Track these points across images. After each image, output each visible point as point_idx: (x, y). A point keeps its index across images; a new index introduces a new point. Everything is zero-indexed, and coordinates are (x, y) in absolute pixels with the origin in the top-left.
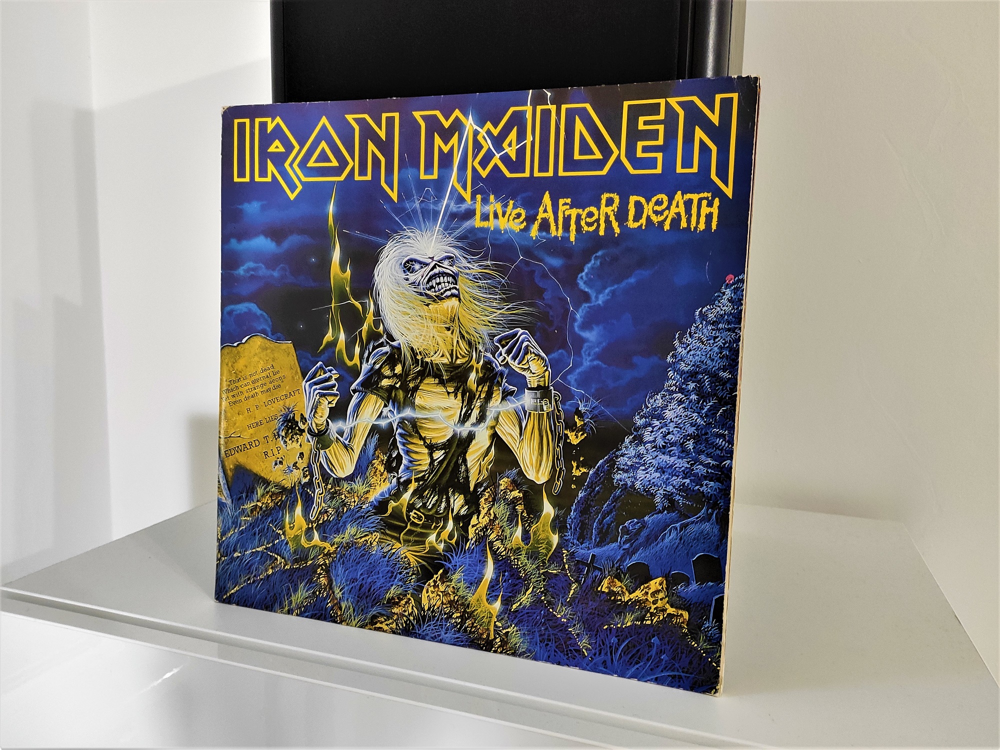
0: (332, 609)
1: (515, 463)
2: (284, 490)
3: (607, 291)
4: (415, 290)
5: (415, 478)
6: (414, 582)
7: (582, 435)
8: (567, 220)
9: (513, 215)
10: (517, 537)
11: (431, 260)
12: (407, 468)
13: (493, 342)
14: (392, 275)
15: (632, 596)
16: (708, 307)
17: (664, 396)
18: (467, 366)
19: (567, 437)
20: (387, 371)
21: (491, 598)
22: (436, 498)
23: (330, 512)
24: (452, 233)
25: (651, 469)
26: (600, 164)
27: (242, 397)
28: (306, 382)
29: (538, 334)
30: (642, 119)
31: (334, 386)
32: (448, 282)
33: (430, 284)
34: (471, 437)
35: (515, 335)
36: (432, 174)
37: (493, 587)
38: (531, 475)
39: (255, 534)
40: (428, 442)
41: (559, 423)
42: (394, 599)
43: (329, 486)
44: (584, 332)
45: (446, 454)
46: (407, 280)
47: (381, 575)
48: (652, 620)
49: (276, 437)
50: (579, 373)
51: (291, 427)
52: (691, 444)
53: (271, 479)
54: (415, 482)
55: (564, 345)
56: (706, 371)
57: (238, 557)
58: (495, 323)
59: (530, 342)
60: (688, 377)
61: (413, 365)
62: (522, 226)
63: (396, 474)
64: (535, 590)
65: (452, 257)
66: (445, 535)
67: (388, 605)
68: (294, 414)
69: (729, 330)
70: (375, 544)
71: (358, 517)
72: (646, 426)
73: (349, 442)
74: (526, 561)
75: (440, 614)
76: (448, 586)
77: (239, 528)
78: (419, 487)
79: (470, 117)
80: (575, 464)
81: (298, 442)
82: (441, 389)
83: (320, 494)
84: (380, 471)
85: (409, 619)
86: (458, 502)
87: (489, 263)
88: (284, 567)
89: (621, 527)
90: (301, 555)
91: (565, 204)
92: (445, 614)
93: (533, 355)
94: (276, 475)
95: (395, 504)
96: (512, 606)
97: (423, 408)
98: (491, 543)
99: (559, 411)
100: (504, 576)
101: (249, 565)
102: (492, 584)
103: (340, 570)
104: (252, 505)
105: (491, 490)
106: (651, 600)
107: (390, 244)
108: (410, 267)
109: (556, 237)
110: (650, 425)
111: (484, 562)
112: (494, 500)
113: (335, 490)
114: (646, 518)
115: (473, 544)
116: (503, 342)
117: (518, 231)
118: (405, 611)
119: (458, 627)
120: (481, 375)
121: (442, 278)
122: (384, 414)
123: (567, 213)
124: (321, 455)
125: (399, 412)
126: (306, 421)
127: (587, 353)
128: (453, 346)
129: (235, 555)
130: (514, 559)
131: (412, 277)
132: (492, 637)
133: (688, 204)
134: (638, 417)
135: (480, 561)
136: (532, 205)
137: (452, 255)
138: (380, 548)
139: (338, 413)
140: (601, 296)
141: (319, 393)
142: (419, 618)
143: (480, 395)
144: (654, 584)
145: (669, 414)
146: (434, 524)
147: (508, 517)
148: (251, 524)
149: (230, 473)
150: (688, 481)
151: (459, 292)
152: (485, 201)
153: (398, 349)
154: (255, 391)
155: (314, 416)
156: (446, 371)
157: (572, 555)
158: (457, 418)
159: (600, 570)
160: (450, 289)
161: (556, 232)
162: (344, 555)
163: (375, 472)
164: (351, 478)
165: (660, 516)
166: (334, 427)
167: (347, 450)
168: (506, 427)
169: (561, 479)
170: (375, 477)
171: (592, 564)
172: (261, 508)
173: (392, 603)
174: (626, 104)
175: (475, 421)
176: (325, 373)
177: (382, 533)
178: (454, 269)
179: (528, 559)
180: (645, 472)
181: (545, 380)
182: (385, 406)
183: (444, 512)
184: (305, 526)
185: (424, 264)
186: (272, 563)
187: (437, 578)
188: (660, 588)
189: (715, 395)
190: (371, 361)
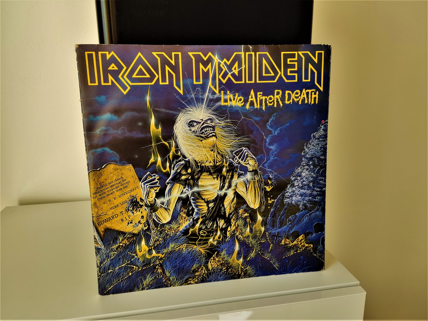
0: (165, 281)
1: (245, 202)
2: (134, 235)
3: (278, 129)
4: (195, 134)
5: (201, 217)
6: (204, 260)
7: (271, 187)
8: (261, 101)
9: (238, 99)
10: (248, 232)
11: (201, 121)
12: (197, 213)
13: (233, 154)
14: (183, 128)
15: (293, 244)
16: (316, 133)
17: (301, 168)
18: (221, 166)
19: (265, 188)
20: (184, 172)
21: (238, 258)
22: (211, 223)
23: (160, 240)
24: (211, 108)
25: (297, 196)
26: (273, 78)
27: (105, 195)
28: (142, 182)
29: (251, 149)
30: (289, 60)
31: (157, 182)
32: (211, 130)
33: (202, 131)
34: (225, 195)
35: (242, 150)
36: (200, 81)
37: (239, 253)
38: (252, 206)
39: (120, 259)
40: (206, 200)
41: (262, 184)
42: (196, 270)
43: (159, 228)
44: (270, 146)
45: (215, 204)
46: (191, 130)
47: (188, 261)
48: (300, 250)
49: (127, 211)
50: (269, 163)
51: (136, 205)
52: (312, 184)
53: (126, 231)
54: (201, 218)
55: (262, 152)
56: (316, 157)
57: (111, 272)
58: (233, 146)
59: (248, 152)
60: (309, 160)
61: (196, 168)
62: (242, 104)
63: (192, 217)
64: (256, 250)
65: (212, 119)
66: (217, 238)
67: (193, 273)
68: (137, 198)
69: (323, 141)
70: (184, 248)
71: (175, 239)
72: (295, 180)
73: (167, 206)
74: (252, 240)
75: (217, 270)
76: (220, 258)
77: (110, 258)
78: (203, 220)
79: (216, 56)
80: (269, 199)
81: (140, 211)
82: (211, 177)
83: (154, 233)
84: (184, 217)
85: (203, 276)
86: (222, 223)
87: (229, 120)
88: (138, 270)
89: (288, 219)
90: (147, 262)
91: (260, 94)
92: (219, 269)
93: (250, 158)
94: (129, 229)
95: (193, 230)
96: (247, 259)
97: (203, 186)
98: (237, 236)
99: (262, 179)
100: (243, 248)
101: (118, 274)
102: (238, 252)
103: (168, 264)
104: (117, 246)
105: (235, 215)
106: (299, 243)
107: (181, 114)
108: (192, 124)
109: (257, 108)
110: (297, 179)
111: (234, 245)
112: (237, 219)
113: (162, 229)
114: (297, 214)
115: (229, 238)
116: (237, 154)
117: (241, 106)
118: (201, 273)
119: (226, 273)
120: (228, 168)
121: (207, 128)
122: (184, 191)
123: (261, 98)
124: (153, 215)
125: (191, 190)
126: (143, 200)
127: (272, 154)
128: (215, 158)
129: (109, 271)
130: (247, 240)
131: (193, 129)
132: (240, 273)
133: (307, 94)
134: (292, 177)
135: (233, 245)
136: (246, 95)
137: (212, 118)
138: (187, 250)
139: (160, 194)
140: (276, 131)
141: (149, 187)
142: (208, 274)
143: (228, 177)
144: (300, 238)
145: (303, 174)
146: (211, 234)
147: (243, 225)
148: (117, 255)
149: (102, 233)
150: (311, 198)
151: (216, 134)
152: (225, 94)
153: (189, 161)
154: (113, 191)
155: (147, 198)
156: (212, 169)
157: (270, 234)
158: (218, 188)
159: (281, 237)
160: (211, 133)
161: (257, 106)
162: (169, 257)
163: (182, 218)
164: (169, 223)
165: (302, 212)
166: (159, 201)
167: (167, 210)
168: (240, 189)
169: (264, 205)
170: (182, 220)
171: (278, 235)
172: (122, 246)
173: (195, 271)
174: (282, 53)
175: (227, 188)
176: (152, 177)
177: (187, 243)
178: (213, 124)
179: (253, 239)
180: (295, 197)
181: (255, 167)
182: (184, 188)
183: (215, 228)
184: (147, 249)
185: (198, 123)
186: (131, 270)
187: (214, 256)
188: (302, 238)
189: (319, 165)
190: (175, 169)
